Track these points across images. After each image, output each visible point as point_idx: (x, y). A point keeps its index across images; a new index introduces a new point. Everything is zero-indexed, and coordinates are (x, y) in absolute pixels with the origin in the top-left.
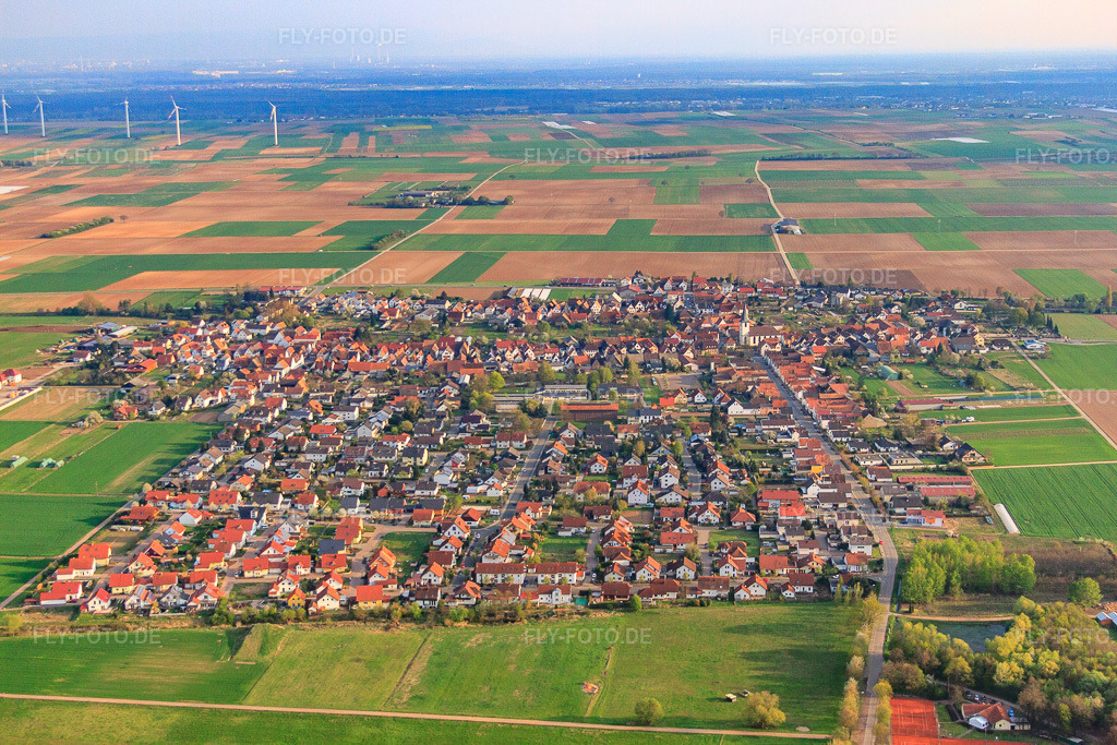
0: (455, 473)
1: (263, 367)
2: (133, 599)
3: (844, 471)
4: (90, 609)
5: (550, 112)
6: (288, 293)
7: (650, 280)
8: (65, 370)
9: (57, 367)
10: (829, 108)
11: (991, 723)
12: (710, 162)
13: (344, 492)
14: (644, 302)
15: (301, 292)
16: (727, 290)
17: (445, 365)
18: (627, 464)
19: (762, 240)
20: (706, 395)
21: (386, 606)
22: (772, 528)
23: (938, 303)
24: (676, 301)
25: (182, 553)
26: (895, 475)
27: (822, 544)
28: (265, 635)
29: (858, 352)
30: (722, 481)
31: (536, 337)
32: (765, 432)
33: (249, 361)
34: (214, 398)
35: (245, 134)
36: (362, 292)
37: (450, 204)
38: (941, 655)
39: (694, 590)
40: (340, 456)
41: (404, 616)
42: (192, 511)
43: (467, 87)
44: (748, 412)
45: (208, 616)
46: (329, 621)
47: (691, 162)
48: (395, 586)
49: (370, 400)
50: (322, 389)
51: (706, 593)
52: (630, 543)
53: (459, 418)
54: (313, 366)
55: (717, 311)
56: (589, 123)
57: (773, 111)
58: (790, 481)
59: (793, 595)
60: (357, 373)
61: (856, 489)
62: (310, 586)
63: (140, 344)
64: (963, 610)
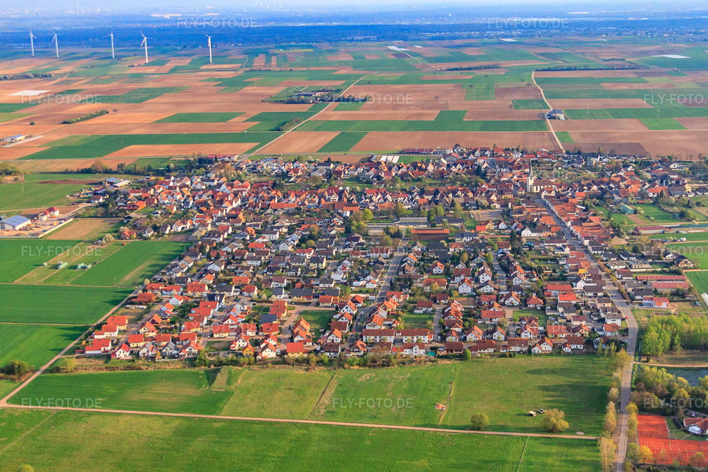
0: (345, 273)
1: (214, 206)
2: (145, 350)
3: (600, 272)
4: (118, 356)
5: (391, 40)
6: (227, 159)
7: (465, 151)
8: (87, 208)
9: (81, 206)
10: (580, 35)
11: (703, 430)
12: (502, 72)
13: (273, 285)
14: (462, 164)
15: (235, 158)
16: (517, 156)
17: (334, 205)
18: (457, 267)
19: (539, 123)
20: (507, 224)
21: (306, 355)
22: (554, 308)
23: (659, 164)
24: (483, 163)
25: (172, 322)
26: (634, 275)
27: (588, 319)
28: (230, 373)
29: (607, 196)
30: (520, 279)
31: (391, 187)
32: (547, 247)
33: (205, 202)
34: (185, 226)
35: (189, 55)
36: (275, 158)
37: (329, 101)
38: (669, 387)
39: (505, 347)
40: (269, 263)
41: (317, 362)
42: (177, 296)
43: (334, 24)
44: (535, 235)
45: (193, 361)
46: (270, 365)
47: (488, 72)
48: (311, 344)
49: (286, 227)
50: (254, 220)
51: (513, 349)
52: (461, 317)
53: (345, 239)
54: (247, 206)
55: (511, 170)
56: (418, 47)
57: (542, 38)
58: (565, 279)
59: (570, 351)
60: (276, 210)
61: (609, 284)
62: (256, 343)
63: (133, 191)
64: (682, 360)
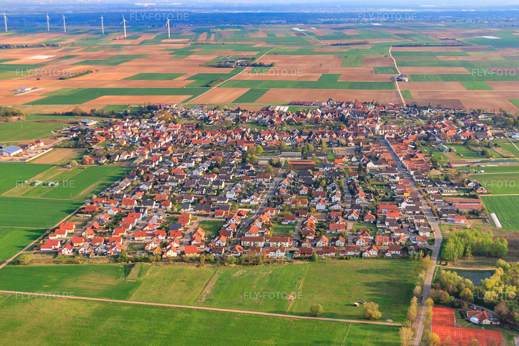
0: (236, 193)
1: (153, 141)
2: (82, 249)
3: (419, 196)
4: (63, 253)
5: (296, 23)
6: (168, 107)
7: (335, 103)
8: (63, 141)
9: (60, 139)
10: (426, 22)
11: (481, 320)
12: (368, 47)
13: (184, 201)
14: (332, 113)
15: (174, 106)
16: (371, 108)
17: (236, 142)
18: (317, 190)
19: (390, 85)
20: (357, 158)
21: (198, 255)
22: (383, 223)
23: (471, 116)
24: (347, 113)
25: (107, 228)
26: (444, 198)
27: (406, 231)
28: (141, 268)
29: (430, 138)
30: (361, 200)
31: (280, 129)
32: (383, 176)
33: (147, 138)
34: (129, 155)
35: (155, 32)
36: (202, 106)
37: (246, 66)
38: (458, 287)
39: (343, 252)
40: (184, 184)
41: (206, 260)
42: (113, 208)
43: (259, 11)
44: (376, 166)
45: (116, 258)
46: (171, 262)
47: (359, 47)
48: (204, 246)
49: (200, 157)
50: (179, 152)
51: (349, 253)
52: (315, 228)
53: (240, 167)
54: (176, 141)
55: (365, 118)
56: (314, 28)
57: (400, 23)
58: (394, 200)
59: (390, 255)
60: (196, 145)
61: (425, 204)
62: (164, 245)
63: (98, 129)
64: (471, 264)
